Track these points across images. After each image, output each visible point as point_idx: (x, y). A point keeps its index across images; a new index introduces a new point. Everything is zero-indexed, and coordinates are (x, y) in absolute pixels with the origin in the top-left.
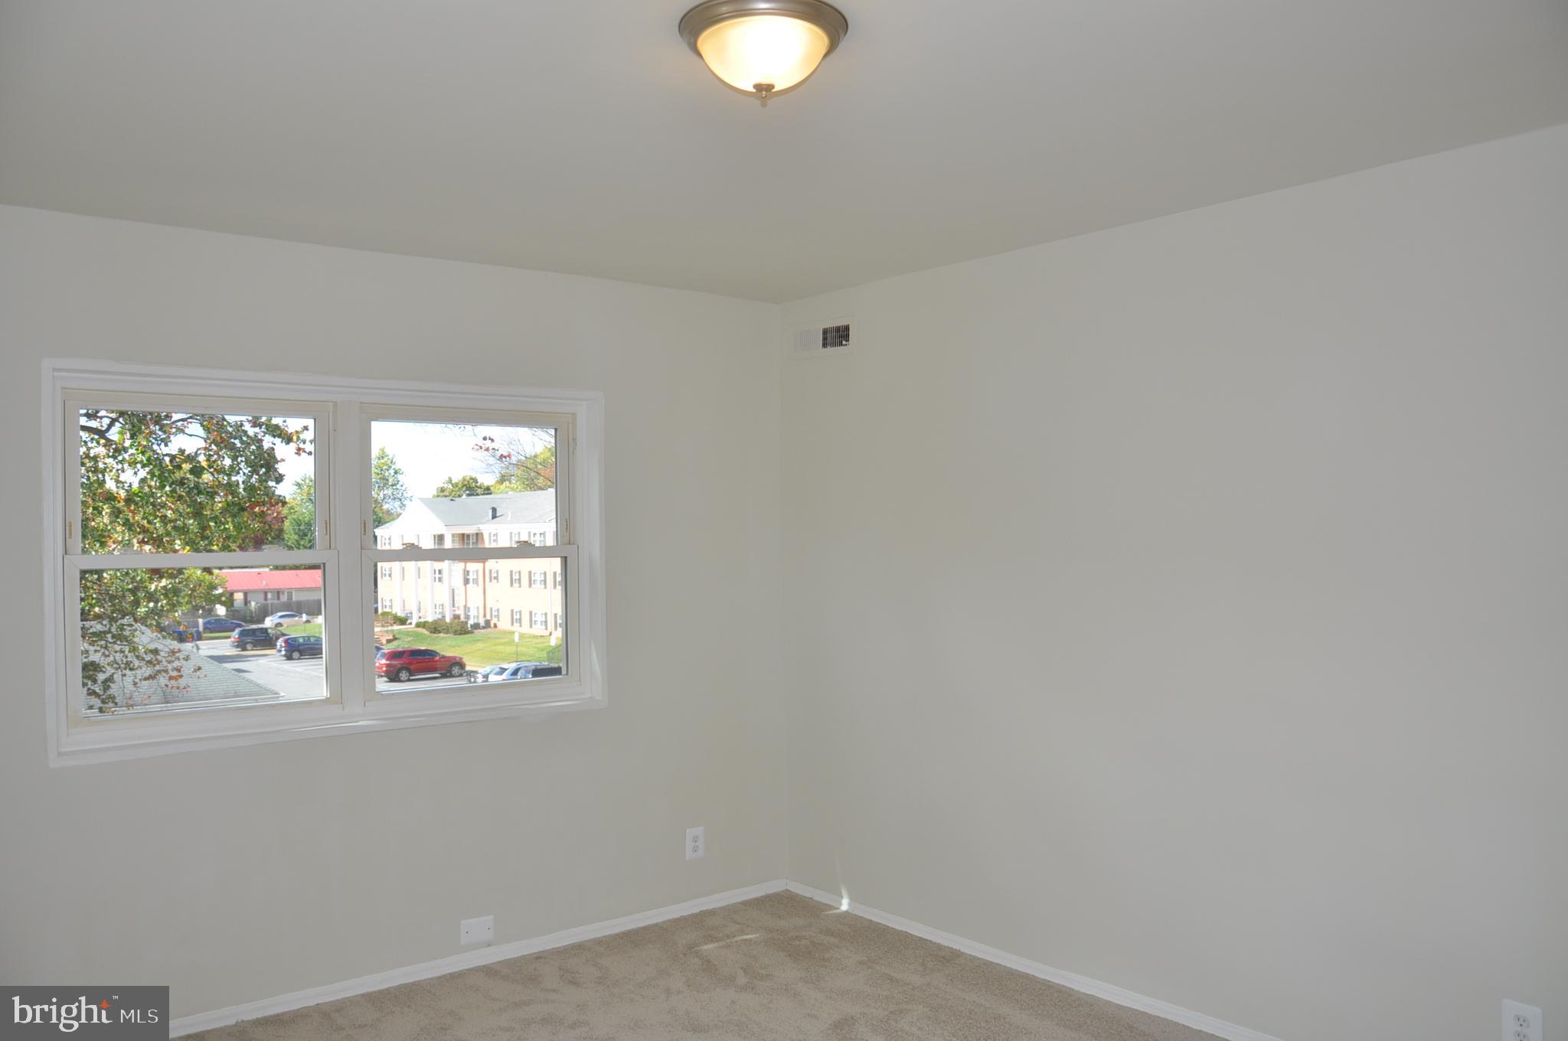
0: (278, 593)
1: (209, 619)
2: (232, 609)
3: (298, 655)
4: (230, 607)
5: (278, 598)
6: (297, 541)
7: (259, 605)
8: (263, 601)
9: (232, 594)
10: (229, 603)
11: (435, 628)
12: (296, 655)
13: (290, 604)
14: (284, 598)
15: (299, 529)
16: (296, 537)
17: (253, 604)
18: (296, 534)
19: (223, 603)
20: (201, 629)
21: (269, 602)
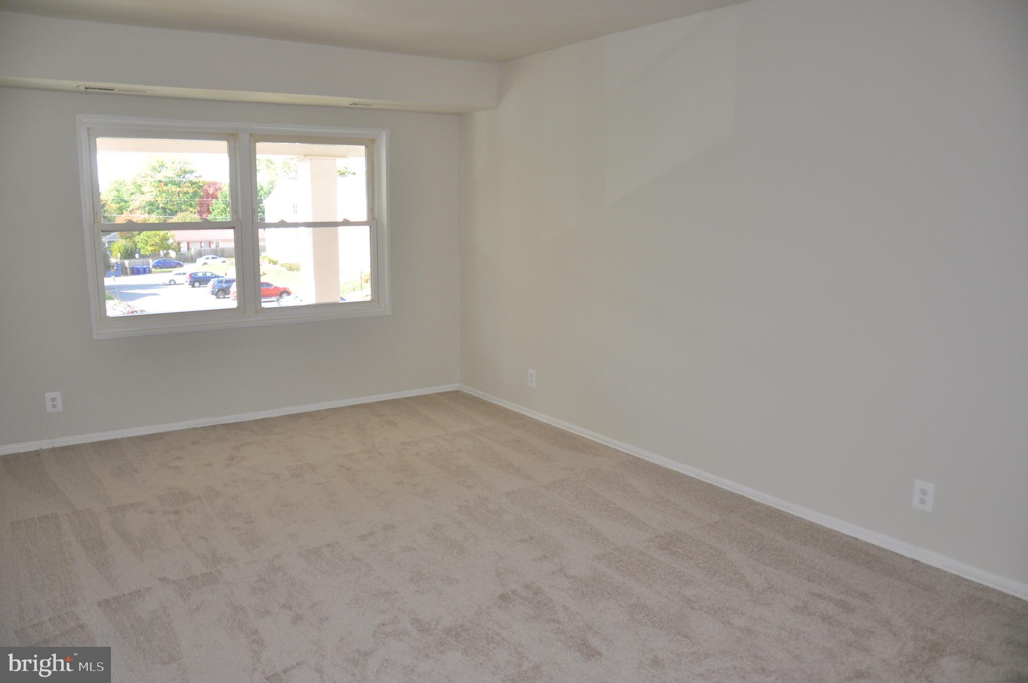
0: (210, 243)
1: (159, 260)
2: (180, 253)
3: (199, 284)
4: (178, 252)
5: (210, 246)
6: (224, 208)
7: (196, 250)
8: (199, 248)
9: (179, 244)
10: (178, 249)
11: (290, 267)
12: (197, 284)
13: (217, 250)
14: (213, 246)
15: (226, 201)
16: (224, 206)
17: (193, 250)
18: (224, 203)
19: (173, 249)
20: (151, 267)
21: (203, 248)
